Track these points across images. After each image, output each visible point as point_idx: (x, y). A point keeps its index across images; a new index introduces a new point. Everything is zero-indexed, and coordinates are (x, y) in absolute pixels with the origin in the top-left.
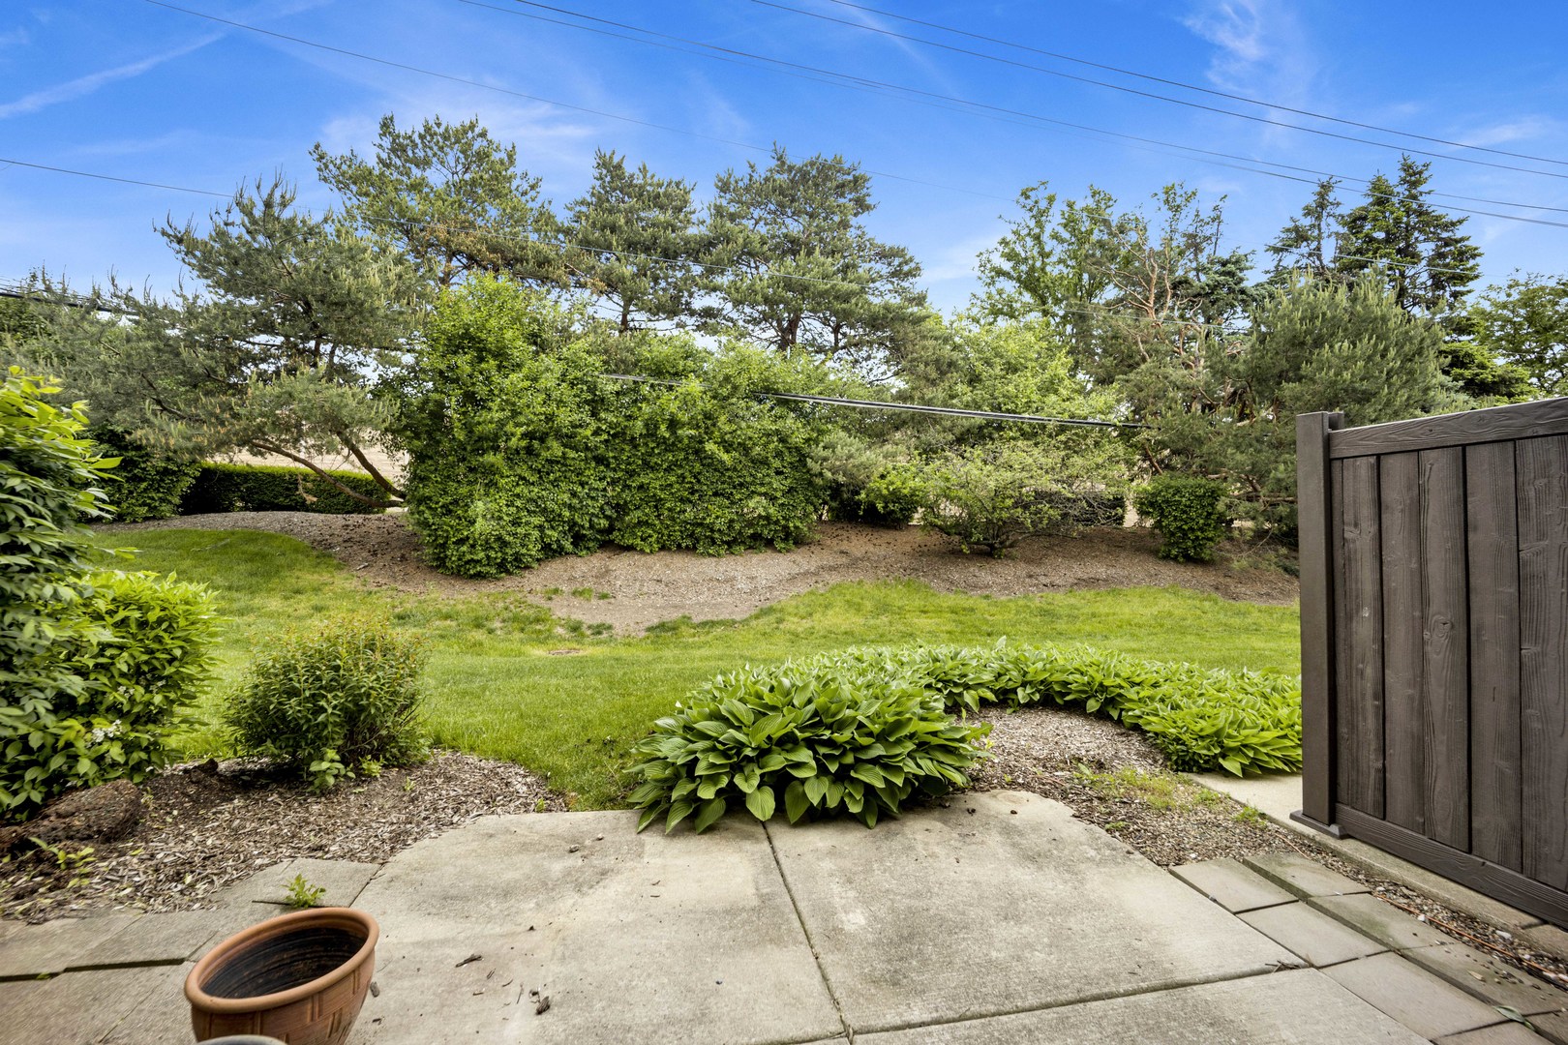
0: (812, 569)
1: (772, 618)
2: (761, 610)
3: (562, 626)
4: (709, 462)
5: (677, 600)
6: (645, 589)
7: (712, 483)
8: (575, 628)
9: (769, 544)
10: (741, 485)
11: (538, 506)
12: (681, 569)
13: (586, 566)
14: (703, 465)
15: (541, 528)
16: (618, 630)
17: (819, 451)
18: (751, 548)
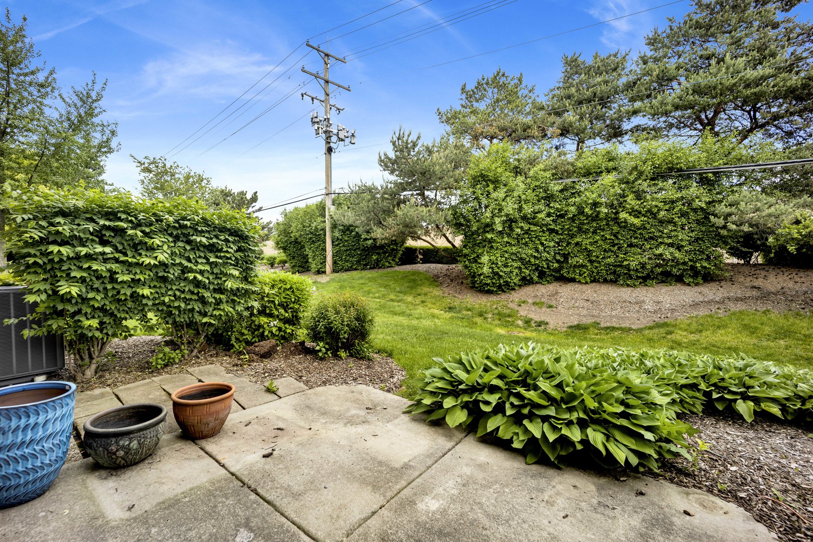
0: (717, 299)
1: (662, 330)
2: (656, 324)
3: (521, 320)
4: (624, 225)
5: (595, 313)
6: (577, 305)
7: (627, 239)
8: (528, 322)
9: (680, 279)
10: (652, 238)
11: (517, 257)
12: (604, 294)
13: (543, 290)
14: (620, 227)
15: (520, 268)
16: (551, 326)
17: (722, 208)
18: (663, 282)
